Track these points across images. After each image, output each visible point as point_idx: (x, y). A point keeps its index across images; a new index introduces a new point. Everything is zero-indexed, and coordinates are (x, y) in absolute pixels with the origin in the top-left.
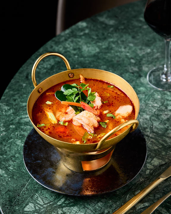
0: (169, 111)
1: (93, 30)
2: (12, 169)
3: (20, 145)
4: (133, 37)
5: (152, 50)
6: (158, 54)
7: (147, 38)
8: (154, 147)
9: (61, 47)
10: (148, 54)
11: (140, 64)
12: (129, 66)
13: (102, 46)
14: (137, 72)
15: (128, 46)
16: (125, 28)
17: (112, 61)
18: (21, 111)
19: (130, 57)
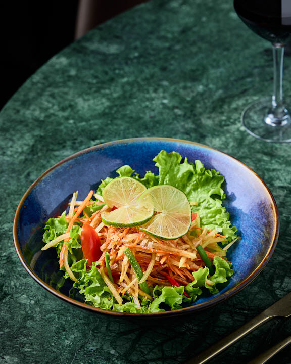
0: (278, 190)
1: (85, 68)
2: (31, 351)
3: (28, 304)
4: (163, 69)
5: (206, 86)
6: (220, 92)
7: (189, 67)
8: (278, 259)
9: (34, 110)
10: (201, 94)
11: (195, 115)
12: (175, 122)
13: (111, 94)
14: (195, 131)
15: (159, 85)
16: (141, 56)
17: (140, 118)
18: (6, 241)
19: (170, 105)
